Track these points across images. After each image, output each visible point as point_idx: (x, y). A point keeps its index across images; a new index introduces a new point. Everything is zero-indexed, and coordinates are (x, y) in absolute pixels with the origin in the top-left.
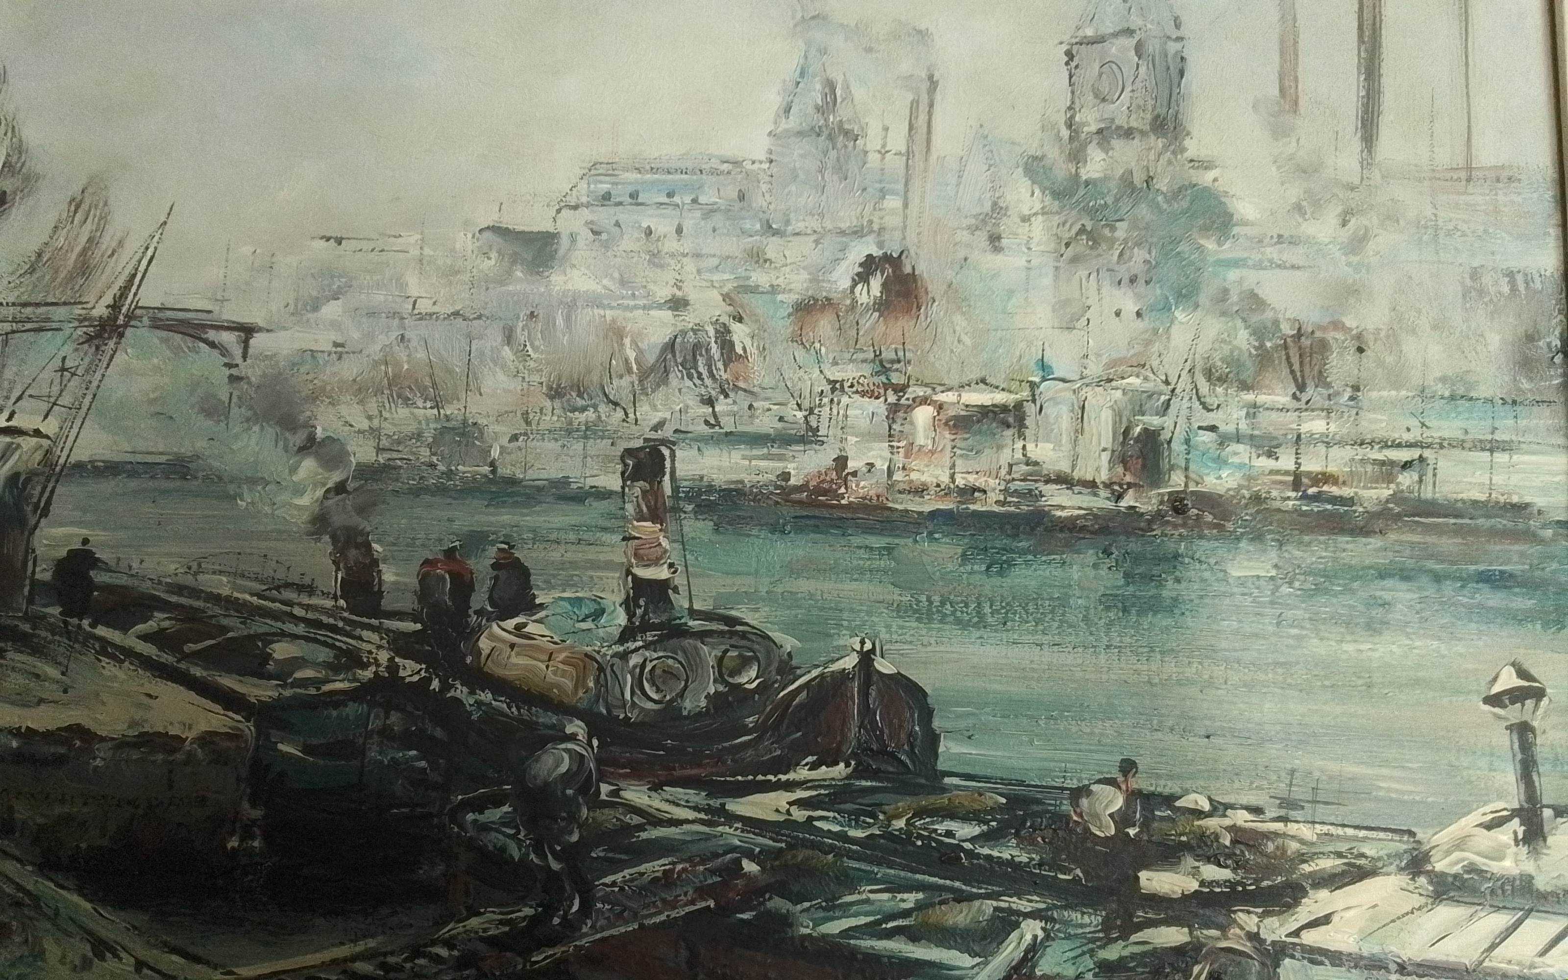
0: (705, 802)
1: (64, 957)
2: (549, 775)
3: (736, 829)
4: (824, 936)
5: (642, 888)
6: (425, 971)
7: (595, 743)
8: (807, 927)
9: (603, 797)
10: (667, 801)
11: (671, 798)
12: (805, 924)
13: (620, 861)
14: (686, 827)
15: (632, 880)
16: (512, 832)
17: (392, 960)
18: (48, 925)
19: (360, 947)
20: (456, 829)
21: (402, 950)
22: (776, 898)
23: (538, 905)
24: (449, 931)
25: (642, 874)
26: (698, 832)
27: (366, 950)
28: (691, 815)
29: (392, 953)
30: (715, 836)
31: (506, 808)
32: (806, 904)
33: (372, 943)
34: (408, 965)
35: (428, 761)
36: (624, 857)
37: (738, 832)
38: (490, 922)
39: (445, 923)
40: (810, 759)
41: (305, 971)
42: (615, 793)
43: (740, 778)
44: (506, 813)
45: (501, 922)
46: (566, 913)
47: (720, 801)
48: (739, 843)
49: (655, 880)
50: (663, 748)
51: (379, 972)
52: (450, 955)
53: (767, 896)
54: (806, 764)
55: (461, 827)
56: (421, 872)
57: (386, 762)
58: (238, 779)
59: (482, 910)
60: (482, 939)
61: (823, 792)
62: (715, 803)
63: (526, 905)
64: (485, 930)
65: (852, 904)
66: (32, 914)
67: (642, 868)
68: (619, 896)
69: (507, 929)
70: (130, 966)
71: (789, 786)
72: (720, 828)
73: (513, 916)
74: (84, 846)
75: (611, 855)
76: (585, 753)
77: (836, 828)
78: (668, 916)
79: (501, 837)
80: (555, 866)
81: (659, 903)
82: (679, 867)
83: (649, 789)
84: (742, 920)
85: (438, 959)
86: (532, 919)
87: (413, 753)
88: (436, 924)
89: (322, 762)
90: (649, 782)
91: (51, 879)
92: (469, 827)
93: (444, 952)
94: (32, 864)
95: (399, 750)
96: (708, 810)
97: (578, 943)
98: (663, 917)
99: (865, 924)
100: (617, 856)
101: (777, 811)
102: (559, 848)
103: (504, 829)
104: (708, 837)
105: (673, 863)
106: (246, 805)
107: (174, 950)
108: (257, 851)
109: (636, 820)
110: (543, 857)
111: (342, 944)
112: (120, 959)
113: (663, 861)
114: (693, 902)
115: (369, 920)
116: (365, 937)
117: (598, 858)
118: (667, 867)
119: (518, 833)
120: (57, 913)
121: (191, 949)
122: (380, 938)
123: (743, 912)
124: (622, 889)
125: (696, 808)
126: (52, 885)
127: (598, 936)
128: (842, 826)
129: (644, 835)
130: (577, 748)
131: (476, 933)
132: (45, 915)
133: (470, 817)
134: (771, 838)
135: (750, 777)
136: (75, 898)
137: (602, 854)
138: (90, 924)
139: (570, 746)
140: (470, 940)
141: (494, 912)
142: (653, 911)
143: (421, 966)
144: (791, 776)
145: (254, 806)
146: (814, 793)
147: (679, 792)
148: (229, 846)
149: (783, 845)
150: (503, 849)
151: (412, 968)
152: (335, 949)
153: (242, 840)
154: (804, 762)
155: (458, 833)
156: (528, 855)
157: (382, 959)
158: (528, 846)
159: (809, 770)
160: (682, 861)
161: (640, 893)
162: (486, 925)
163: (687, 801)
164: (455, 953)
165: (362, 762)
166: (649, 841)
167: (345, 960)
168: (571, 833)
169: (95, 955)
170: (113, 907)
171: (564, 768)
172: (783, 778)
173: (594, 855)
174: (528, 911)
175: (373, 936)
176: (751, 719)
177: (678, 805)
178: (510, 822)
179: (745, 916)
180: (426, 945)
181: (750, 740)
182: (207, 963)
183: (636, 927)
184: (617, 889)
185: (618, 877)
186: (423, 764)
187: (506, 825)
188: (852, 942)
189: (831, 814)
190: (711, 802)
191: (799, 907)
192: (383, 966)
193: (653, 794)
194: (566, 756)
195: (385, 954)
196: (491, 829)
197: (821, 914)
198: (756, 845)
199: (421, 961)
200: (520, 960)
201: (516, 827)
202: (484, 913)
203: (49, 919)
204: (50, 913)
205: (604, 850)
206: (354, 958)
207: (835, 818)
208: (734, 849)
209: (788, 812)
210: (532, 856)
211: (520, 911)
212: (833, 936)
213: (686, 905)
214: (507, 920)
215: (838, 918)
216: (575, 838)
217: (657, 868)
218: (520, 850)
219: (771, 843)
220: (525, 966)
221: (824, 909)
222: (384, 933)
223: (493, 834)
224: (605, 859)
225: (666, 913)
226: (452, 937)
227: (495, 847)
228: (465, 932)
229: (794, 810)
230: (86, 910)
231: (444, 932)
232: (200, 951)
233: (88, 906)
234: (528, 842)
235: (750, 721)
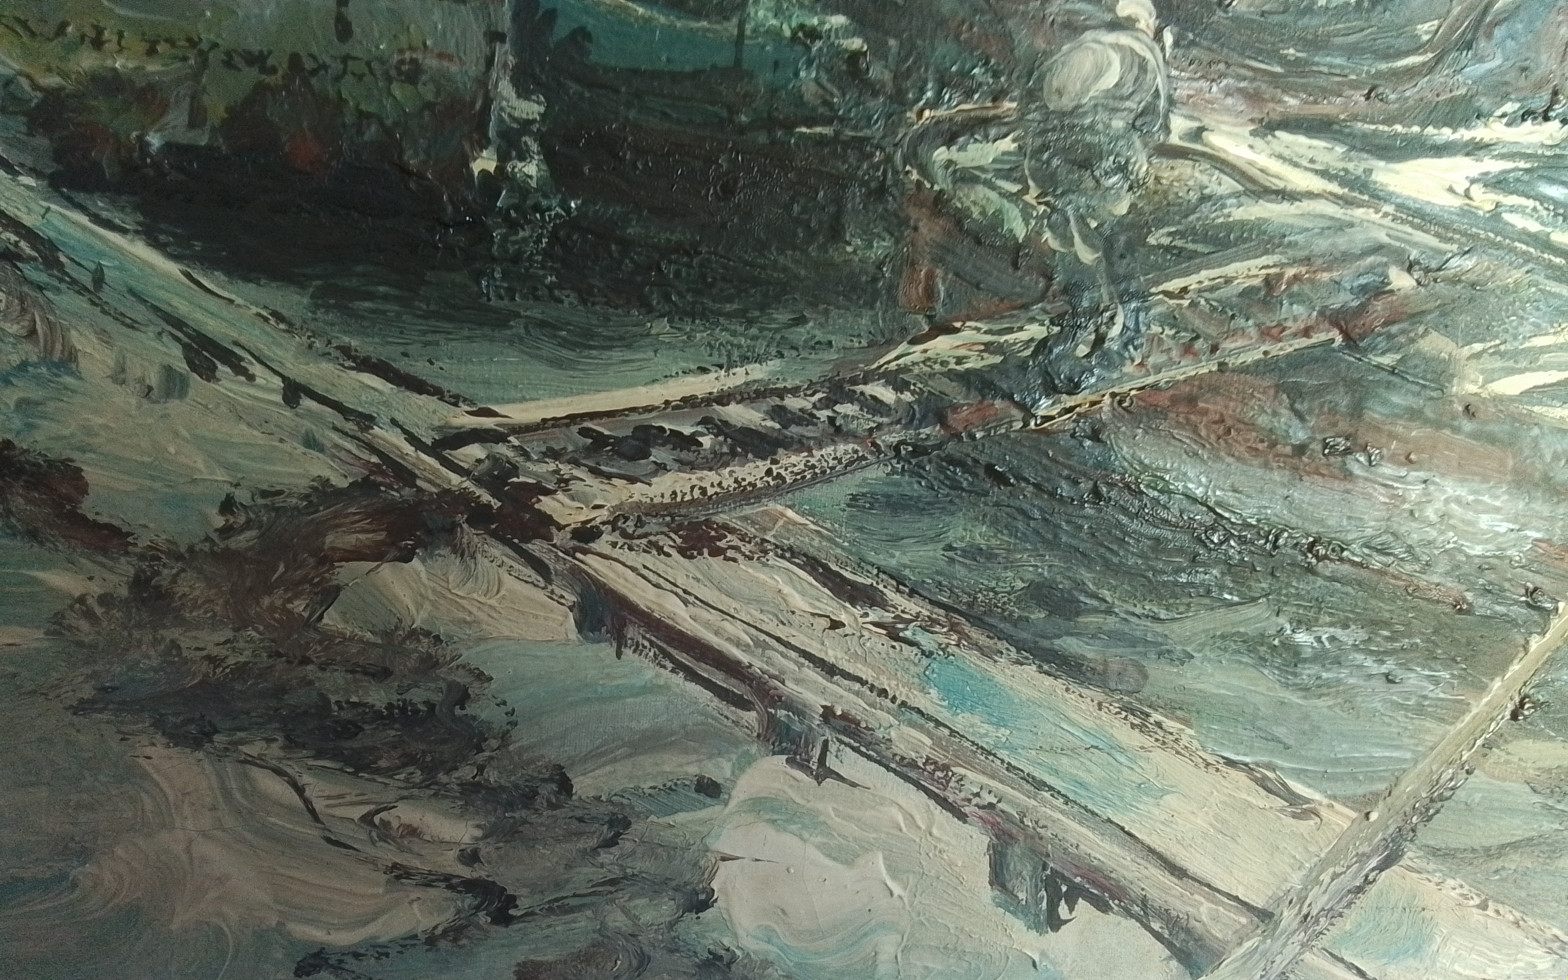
0: (1341, 165)
1: (121, 370)
2: (1085, 90)
3: (1386, 215)
4: (1498, 399)
5: (1225, 304)
6: (853, 425)
7: (1168, 38)
8: (1475, 382)
9: (1174, 139)
10: (1280, 157)
11: (1286, 153)
12: (1472, 377)
13: (1194, 255)
14: (1307, 206)
15: (1212, 289)
16: (1014, 188)
17: (793, 403)
18: (80, 303)
19: (737, 378)
20: (915, 176)
21: (812, 387)
22: (1434, 334)
23: (1052, 323)
24: (897, 358)
25: (1228, 281)
26: (1322, 216)
27: (747, 384)
28: (1317, 184)
29: (795, 391)
30: (1351, 225)
31: (1007, 144)
32: (1478, 347)
33: (758, 372)
34: (823, 414)
35: (866, 40)
36: (1200, 248)
37: (1387, 221)
38: (970, 346)
39: (891, 343)
40: (1509, 107)
41: (634, 417)
42: (1197, 134)
43: (1399, 128)
44: (1004, 153)
45: (988, 347)
46: (1100, 340)
47: (1363, 165)
48: (1386, 240)
49: (1248, 293)
50: (1283, 61)
51: (770, 423)
52: (899, 400)
53: (1421, 330)
54: (1503, 116)
55: (924, 170)
56: (849, 249)
57: (787, 33)
58: (495, 37)
59: (958, 325)
60: (952, 375)
61: (1522, 165)
62: (1356, 167)
63: (1032, 320)
64: (960, 361)
65: (1543, 350)
66: (42, 277)
67: (1230, 270)
68: (1188, 313)
69: (998, 359)
70: (272, 391)
71: (1475, 149)
72: (1359, 212)
73: (1011, 338)
74: (155, 141)
75: (1179, 243)
76: (1148, 56)
77: (1534, 227)
78: (1266, 353)
79: (993, 195)
80: (1087, 256)
81: (1253, 332)
82: (1290, 272)
83: (1253, 133)
84: (1379, 367)
85: (875, 406)
86: (1043, 346)
87: (838, 20)
88: (871, 345)
89: (662, 19)
90: (1252, 120)
91: (83, 209)
92: (940, 173)
93: (888, 395)
94: (33, 172)
95: (813, 11)
96: (1345, 179)
97: (1116, 390)
98: (1257, 355)
99: (1558, 384)
100: (1191, 246)
101: (1451, 190)
102: (1094, 224)
103: (1001, 183)
104: (1341, 226)
105: (1282, 265)
106: (506, 88)
107: (366, 365)
108: (533, 184)
109: (1227, 185)
110: (1067, 241)
111: (704, 370)
112: (251, 378)
113: (1265, 260)
114: (1307, 332)
115: (754, 331)
116: (745, 360)
117: (1160, 246)
118: (1272, 271)
119: (1026, 190)
120: (99, 278)
121: (402, 365)
122: (774, 365)
123: (1383, 353)
124: (1193, 304)
125: (1324, 174)
126: (84, 220)
127: (1150, 380)
128: (1543, 223)
129: (1239, 214)
130: (1137, 47)
131: (944, 363)
132: (74, 281)
133: (941, 154)
134: (1437, 235)
135: (1416, 129)
136: (141, 250)
137: (1166, 241)
138: (182, 307)
139: (1124, 39)
140: (932, 376)
141: (978, 329)
142: (1239, 344)
143: (846, 416)
144: (1480, 132)
145: (523, 93)
146: (1509, 165)
147: (1300, 142)
148: (477, 167)
149: (1455, 247)
150: (998, 219)
151: (832, 420)
152: (690, 379)
153: (503, 158)
154: (1499, 113)
155: (919, 184)
156: (1040, 234)
157: (777, 401)
158: (1040, 218)
159: (1508, 125)
160: (1294, 262)
161: (1223, 312)
162: (962, 352)
163: (1312, 161)
164: (907, 397)
165: (741, 26)
166: (1243, 224)
167: (710, 400)
168: (1118, 197)
169: (193, 367)
170: (229, 273)
171: (1110, 80)
172: (1464, 134)
173: (1152, 240)
174: (1036, 331)
175: (759, 359)
176: (1426, 26)
177: (1296, 165)
178: (1011, 170)
179: (1387, 360)
180: (854, 381)
181: (1424, 64)
182: (437, 392)
183: (1215, 368)
184: (1186, 303)
185: (1191, 281)
186: (856, 43)
187: (1007, 175)
188: (1536, 409)
189: (1531, 203)
190: (1350, 166)
191: (1466, 351)
192: (778, 413)
193: (1258, 142)
194: (1116, 59)
195: (781, 393)
196: (975, 180)
197: (1499, 364)
198: (1415, 245)
199: (847, 409)
200: (1017, 413)
201: (1022, 180)
202: (957, 331)
203: (82, 290)
204: (86, 280)
205: (1170, 234)
206: (723, 398)
207: (1535, 209)
208: (1378, 248)
209: (1467, 195)
210: (1047, 235)
211: (1021, 329)
212: (1512, 399)
213: (1295, 335)
214: (1000, 345)
215: (1521, 371)
216: (1122, 208)
217: (1254, 272)
218: (1027, 224)
219: (1434, 242)
220: (1026, 424)
221: (1502, 355)
222: (781, 355)
223: (981, 191)
224: (1168, 249)
225: (1264, 348)
226: (906, 369)
227: (983, 213)
228: (924, 362)
229: (1477, 191)
230: (167, 276)
231: (890, 359)
232: (419, 368)
233: (173, 268)
234: (1042, 208)
235: (1425, 29)
